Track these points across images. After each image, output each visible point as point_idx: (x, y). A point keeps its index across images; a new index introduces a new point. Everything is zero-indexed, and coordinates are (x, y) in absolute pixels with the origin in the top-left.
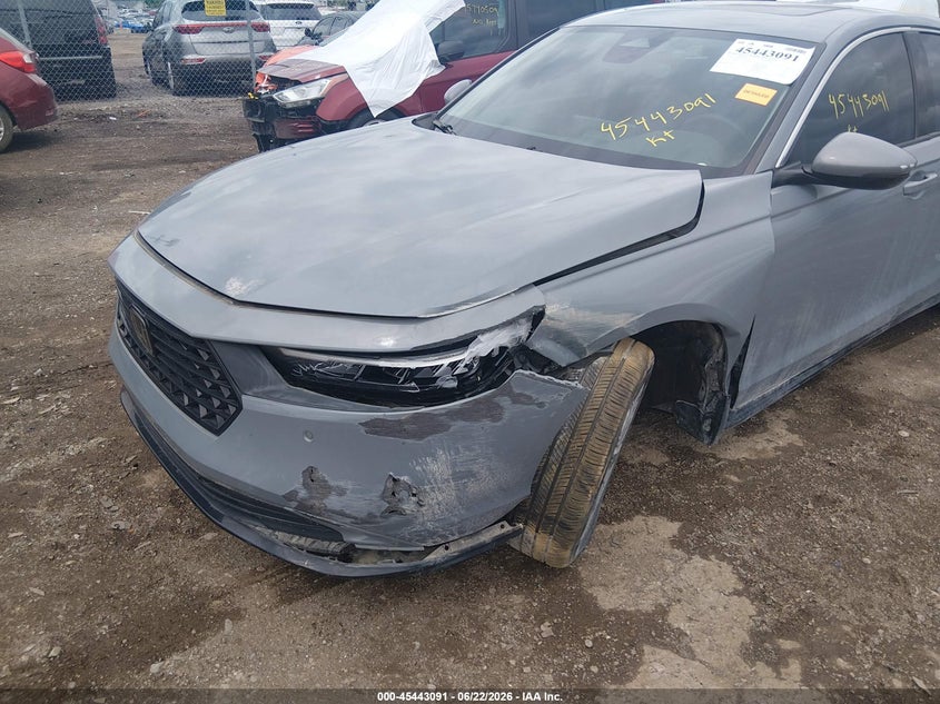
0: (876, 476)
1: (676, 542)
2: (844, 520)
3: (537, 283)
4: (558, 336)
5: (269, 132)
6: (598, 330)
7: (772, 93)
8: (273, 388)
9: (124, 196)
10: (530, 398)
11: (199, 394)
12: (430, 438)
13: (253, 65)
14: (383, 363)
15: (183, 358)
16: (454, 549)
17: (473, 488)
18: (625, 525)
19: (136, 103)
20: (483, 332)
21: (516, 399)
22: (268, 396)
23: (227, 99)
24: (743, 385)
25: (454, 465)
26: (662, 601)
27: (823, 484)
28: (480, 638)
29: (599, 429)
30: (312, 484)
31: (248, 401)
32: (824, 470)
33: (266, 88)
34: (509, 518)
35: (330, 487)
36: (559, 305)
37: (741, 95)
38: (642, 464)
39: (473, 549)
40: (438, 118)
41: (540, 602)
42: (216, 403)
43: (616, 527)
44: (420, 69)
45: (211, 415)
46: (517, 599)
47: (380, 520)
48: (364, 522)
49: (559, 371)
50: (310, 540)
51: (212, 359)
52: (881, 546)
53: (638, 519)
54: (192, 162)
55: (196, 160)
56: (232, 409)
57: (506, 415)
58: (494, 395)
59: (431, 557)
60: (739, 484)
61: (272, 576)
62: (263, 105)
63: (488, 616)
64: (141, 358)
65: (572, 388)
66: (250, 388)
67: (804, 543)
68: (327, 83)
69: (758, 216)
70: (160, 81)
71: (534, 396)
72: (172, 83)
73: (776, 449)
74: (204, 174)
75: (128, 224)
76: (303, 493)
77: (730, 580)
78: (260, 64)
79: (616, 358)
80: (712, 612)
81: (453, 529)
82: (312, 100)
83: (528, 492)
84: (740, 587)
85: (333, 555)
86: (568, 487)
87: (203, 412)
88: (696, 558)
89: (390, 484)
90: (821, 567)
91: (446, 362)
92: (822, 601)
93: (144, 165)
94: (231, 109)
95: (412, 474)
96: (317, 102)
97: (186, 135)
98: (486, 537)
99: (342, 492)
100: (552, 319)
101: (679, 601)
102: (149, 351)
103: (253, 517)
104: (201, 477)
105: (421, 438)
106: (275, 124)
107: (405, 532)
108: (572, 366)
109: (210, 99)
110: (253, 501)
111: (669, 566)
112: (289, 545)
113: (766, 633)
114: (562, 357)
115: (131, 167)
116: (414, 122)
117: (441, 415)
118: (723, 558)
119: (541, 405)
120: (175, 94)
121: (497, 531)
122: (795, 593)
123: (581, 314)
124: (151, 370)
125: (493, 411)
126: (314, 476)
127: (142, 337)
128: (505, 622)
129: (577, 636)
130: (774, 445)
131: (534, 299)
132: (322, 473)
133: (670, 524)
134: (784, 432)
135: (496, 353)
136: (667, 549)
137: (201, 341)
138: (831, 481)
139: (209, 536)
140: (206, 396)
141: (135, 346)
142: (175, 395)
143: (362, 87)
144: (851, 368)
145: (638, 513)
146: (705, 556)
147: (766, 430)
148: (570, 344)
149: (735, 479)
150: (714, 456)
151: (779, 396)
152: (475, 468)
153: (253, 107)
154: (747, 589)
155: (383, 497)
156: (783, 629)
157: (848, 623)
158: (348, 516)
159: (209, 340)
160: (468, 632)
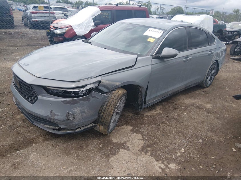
0: (176, 119)
1: (131, 130)
2: (166, 127)
3: (100, 76)
4: (104, 86)
5: (52, 40)
6: (113, 85)
7: (154, 40)
8: (45, 94)
9: (15, 54)
10: (96, 97)
11: (29, 96)
12: (76, 104)
13: (50, 23)
14: (67, 90)
15: (26, 88)
16: (82, 129)
17: (85, 115)
18: (122, 127)
19: (19, 30)
20: (88, 85)
21: (93, 97)
22: (43, 96)
23: (43, 30)
24: (147, 99)
25: (81, 110)
26: (126, 141)
27: (164, 120)
28: (87, 147)
29: (112, 105)
30: (52, 114)
31: (39, 97)
32: (165, 117)
33: (53, 28)
34: (94, 122)
35: (55, 114)
36: (104, 80)
37: (148, 40)
38: (128, 116)
39: (86, 129)
40: (89, 40)
41: (101, 141)
42: (33, 98)
43: (120, 127)
44: (90, 27)
45: (32, 100)
46: (96, 140)
47: (66, 121)
48: (63, 122)
49: (105, 93)
50: (52, 126)
51: (32, 89)
52: (173, 132)
53: (125, 126)
54: (33, 46)
55: (34, 46)
56: (36, 99)
57: (91, 100)
58: (88, 96)
59: (77, 130)
60: (147, 120)
61: (44, 136)
62: (51, 33)
63: (89, 143)
64: (18, 89)
65: (104, 95)
66: (40, 95)
67: (157, 131)
68: (67, 29)
69: (149, 64)
70: (26, 25)
71: (97, 97)
72: (29, 26)
73: (156, 113)
74: (36, 49)
75: (16, 60)
76: (50, 116)
77: (141, 138)
78: (52, 22)
79: (117, 91)
80: (135, 143)
81: (81, 124)
82: (63, 33)
83: (97, 117)
84: (142, 138)
85: (56, 130)
86: (105, 116)
87: (30, 100)
88: (135, 133)
89: (68, 114)
90: (159, 135)
91: (82, 90)
92: (158, 141)
93: (21, 46)
94: (43, 33)
95: (72, 112)
96: (64, 33)
97: (32, 39)
98: (89, 126)
99: (58, 115)
100: (103, 83)
101: (129, 141)
102: (19, 87)
103: (40, 122)
104: (29, 113)
105: (74, 104)
106: (54, 38)
107: (71, 124)
108: (108, 92)
109: (39, 30)
110: (40, 118)
111: (129, 135)
112: (47, 128)
113: (145, 147)
114: (106, 90)
115: (17, 46)
116: (83, 41)
117: (78, 100)
118: (140, 133)
119: (98, 98)
120: (30, 28)
121: (91, 125)
122: (153, 140)
123: (109, 82)
124: (19, 91)
125: (88, 99)
126: (52, 112)
127: (18, 85)
128: (93, 145)
129: (107, 147)
130: (156, 112)
131: (99, 78)
132: (54, 112)
133: (131, 127)
134: (159, 110)
135: (91, 89)
136: (129, 132)
137: (30, 85)
138: (166, 120)
139: (31, 128)
140: (31, 96)
141: (16, 87)
142: (24, 96)
143: (75, 30)
144: (177, 98)
145: (125, 125)
146: (136, 133)
147: (155, 110)
148: (107, 88)
149: (146, 119)
150: (143, 114)
151: (157, 102)
152: (85, 111)
153: (48, 33)
154: (143, 139)
155: (66, 116)
156: (149, 146)
157: (162, 146)
158: (59, 120)
159: (32, 84)
160: (85, 146)
